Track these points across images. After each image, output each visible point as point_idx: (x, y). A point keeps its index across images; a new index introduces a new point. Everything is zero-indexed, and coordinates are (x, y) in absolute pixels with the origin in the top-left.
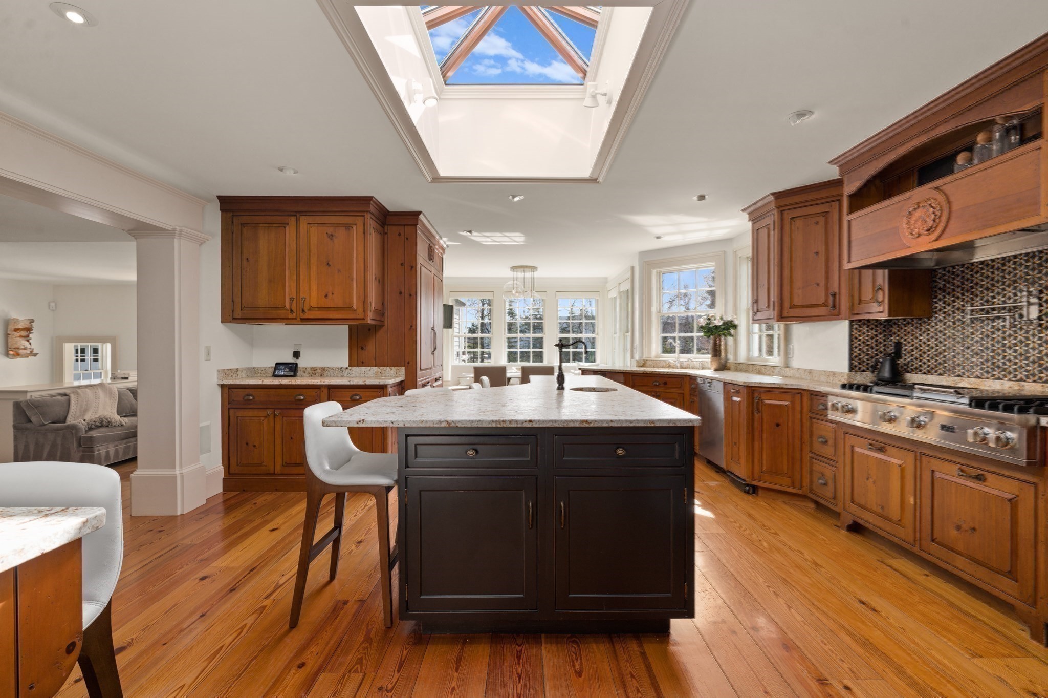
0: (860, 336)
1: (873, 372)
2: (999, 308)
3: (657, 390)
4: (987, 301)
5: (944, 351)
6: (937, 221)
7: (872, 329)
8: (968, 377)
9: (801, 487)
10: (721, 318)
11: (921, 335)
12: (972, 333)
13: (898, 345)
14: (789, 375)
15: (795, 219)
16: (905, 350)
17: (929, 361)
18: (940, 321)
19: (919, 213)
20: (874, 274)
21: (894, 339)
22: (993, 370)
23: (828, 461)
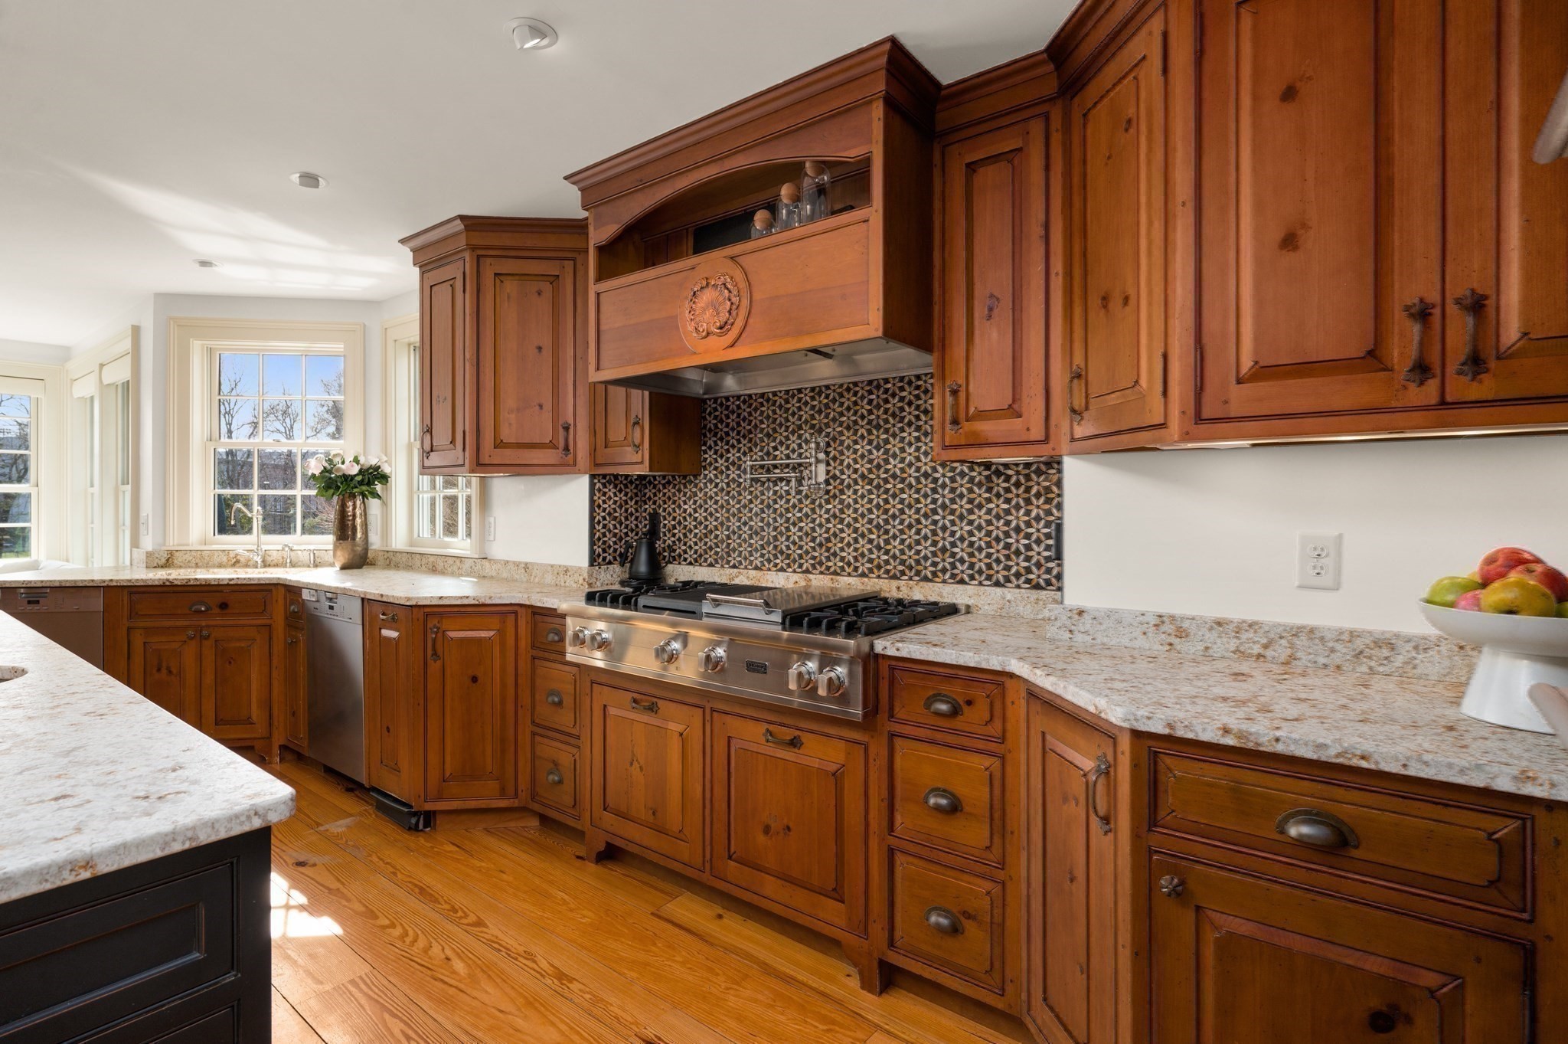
0: (604, 502)
1: (622, 565)
2: (781, 465)
3: (204, 623)
4: (768, 454)
5: (716, 528)
6: (734, 313)
7: (620, 491)
8: (746, 568)
9: (516, 795)
10: (356, 460)
11: (685, 503)
12: (751, 502)
13: (654, 518)
14: (490, 574)
15: (502, 278)
16: (665, 525)
17: (696, 544)
18: (711, 481)
19: (707, 296)
20: (628, 396)
21: (649, 507)
22: (776, 557)
23: (563, 737)
